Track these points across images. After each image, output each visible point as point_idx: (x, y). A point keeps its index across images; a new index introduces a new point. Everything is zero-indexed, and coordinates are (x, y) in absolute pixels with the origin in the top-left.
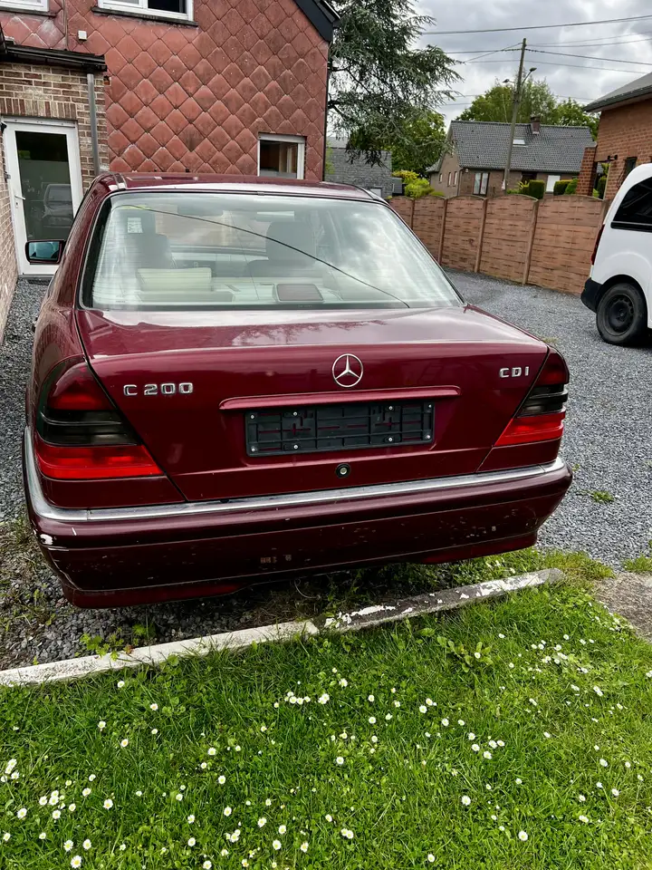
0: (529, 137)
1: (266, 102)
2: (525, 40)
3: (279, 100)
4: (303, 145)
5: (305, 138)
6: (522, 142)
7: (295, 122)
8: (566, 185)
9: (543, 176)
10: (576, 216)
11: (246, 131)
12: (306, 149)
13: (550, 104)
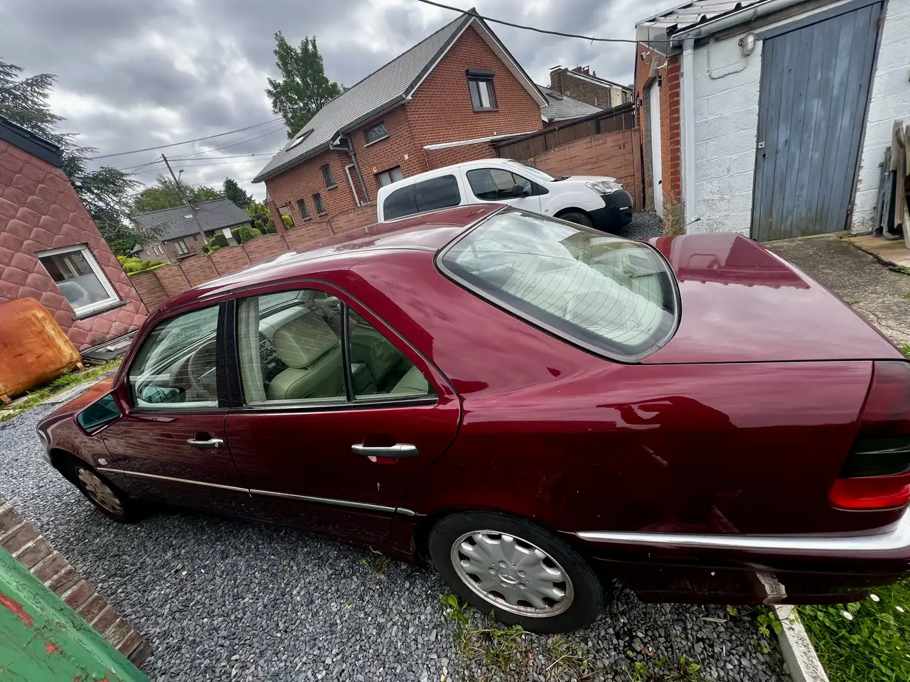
0: (195, 212)
1: (25, 227)
2: (163, 155)
3: (39, 221)
4: (87, 250)
5: (86, 244)
6: (191, 216)
7: (66, 235)
8: (239, 232)
9: (218, 231)
10: (312, 234)
11: (18, 255)
12: (92, 252)
13: (192, 191)
